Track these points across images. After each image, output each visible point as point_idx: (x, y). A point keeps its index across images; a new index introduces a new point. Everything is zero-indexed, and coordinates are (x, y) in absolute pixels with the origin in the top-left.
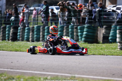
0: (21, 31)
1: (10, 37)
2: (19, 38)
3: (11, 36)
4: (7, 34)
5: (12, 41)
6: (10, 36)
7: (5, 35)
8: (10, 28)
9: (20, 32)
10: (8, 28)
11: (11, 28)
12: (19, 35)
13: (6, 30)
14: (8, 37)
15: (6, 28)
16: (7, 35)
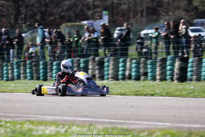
0: (194, 65)
1: (175, 75)
2: (192, 76)
3: (177, 73)
4: (170, 70)
5: (178, 82)
6: (175, 73)
7: (166, 72)
8: (175, 60)
9: (192, 67)
10: (170, 60)
11: (177, 60)
12: (192, 71)
13: (166, 63)
14: (172, 75)
15: (166, 61)
16: (168, 73)
